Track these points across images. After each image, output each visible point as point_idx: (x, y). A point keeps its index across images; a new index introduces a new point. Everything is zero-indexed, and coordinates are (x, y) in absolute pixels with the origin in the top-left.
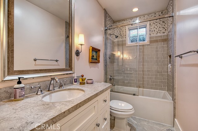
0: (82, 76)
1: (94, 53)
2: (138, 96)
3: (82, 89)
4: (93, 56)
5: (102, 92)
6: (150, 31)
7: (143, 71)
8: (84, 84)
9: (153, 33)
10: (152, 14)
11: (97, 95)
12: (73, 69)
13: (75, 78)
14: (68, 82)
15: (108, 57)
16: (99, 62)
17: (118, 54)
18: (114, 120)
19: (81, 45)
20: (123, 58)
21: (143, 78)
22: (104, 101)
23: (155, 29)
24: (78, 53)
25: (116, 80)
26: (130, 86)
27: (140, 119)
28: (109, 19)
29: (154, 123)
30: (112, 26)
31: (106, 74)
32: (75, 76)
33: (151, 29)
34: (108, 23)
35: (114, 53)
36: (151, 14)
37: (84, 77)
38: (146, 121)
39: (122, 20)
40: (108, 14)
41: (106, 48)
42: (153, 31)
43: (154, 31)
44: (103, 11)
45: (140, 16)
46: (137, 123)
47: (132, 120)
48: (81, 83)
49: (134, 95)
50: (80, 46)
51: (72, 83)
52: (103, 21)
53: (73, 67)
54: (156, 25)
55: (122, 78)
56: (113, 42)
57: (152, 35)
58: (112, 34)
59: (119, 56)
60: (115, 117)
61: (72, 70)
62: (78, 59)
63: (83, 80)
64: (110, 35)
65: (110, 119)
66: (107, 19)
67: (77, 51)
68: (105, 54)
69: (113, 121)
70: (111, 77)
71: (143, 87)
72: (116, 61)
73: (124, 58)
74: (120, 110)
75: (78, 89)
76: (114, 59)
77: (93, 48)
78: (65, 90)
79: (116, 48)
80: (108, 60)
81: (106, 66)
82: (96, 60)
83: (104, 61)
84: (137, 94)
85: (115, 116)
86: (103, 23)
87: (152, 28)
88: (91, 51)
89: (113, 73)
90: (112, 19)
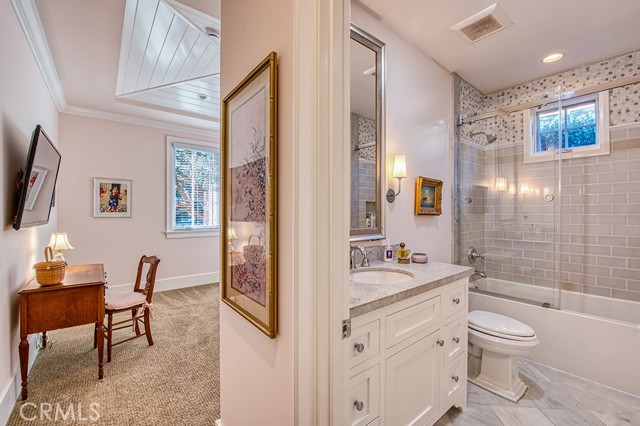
0: (402, 246)
1: (427, 191)
2: (559, 309)
3: (407, 270)
4: (425, 199)
5: (449, 280)
6: (611, 112)
7: (585, 239)
8: (407, 261)
9: (623, 117)
10: (617, 59)
11: (438, 284)
12: (383, 231)
13: (389, 248)
14: (374, 256)
15: (464, 197)
16: (439, 212)
17: (497, 185)
18: (481, 358)
19: (400, 178)
20: (516, 195)
21: (585, 259)
22: (454, 301)
23: (628, 105)
24: (391, 197)
25: (491, 260)
26: (539, 282)
27: (562, 375)
28: (467, 93)
29: (609, 390)
30: (475, 115)
31: (458, 242)
32: (388, 243)
33: (615, 105)
34: (466, 104)
35: (485, 184)
36: (614, 58)
37: (406, 248)
38: (582, 381)
39: (508, 88)
40: (465, 82)
41: (458, 175)
42: (623, 112)
43: (628, 111)
44: (451, 79)
45: (573, 69)
46: (549, 380)
47: (536, 372)
48: (400, 261)
49: (546, 305)
50: (397, 180)
51: (382, 260)
52: (451, 103)
53: (383, 226)
54: (636, 92)
55: (509, 255)
56: (482, 154)
57: (619, 125)
58: (477, 134)
59: (501, 193)
60: (482, 350)
61: (380, 233)
62: (391, 209)
63: (403, 254)
64: (471, 136)
65: (470, 354)
66: (462, 96)
67: (391, 190)
68: (458, 191)
69: (477, 361)
70: (474, 251)
71: (586, 290)
72: (490, 206)
73: (520, 196)
74: (496, 334)
75: (398, 271)
76: (484, 201)
77: (424, 179)
78: (374, 270)
79: (491, 170)
80: (465, 206)
81: (458, 221)
82: (431, 209)
83: (453, 208)
84: (556, 305)
85: (482, 346)
86: (452, 110)
87: (618, 102)
88: (419, 187)
89: (482, 242)
90: (476, 89)
